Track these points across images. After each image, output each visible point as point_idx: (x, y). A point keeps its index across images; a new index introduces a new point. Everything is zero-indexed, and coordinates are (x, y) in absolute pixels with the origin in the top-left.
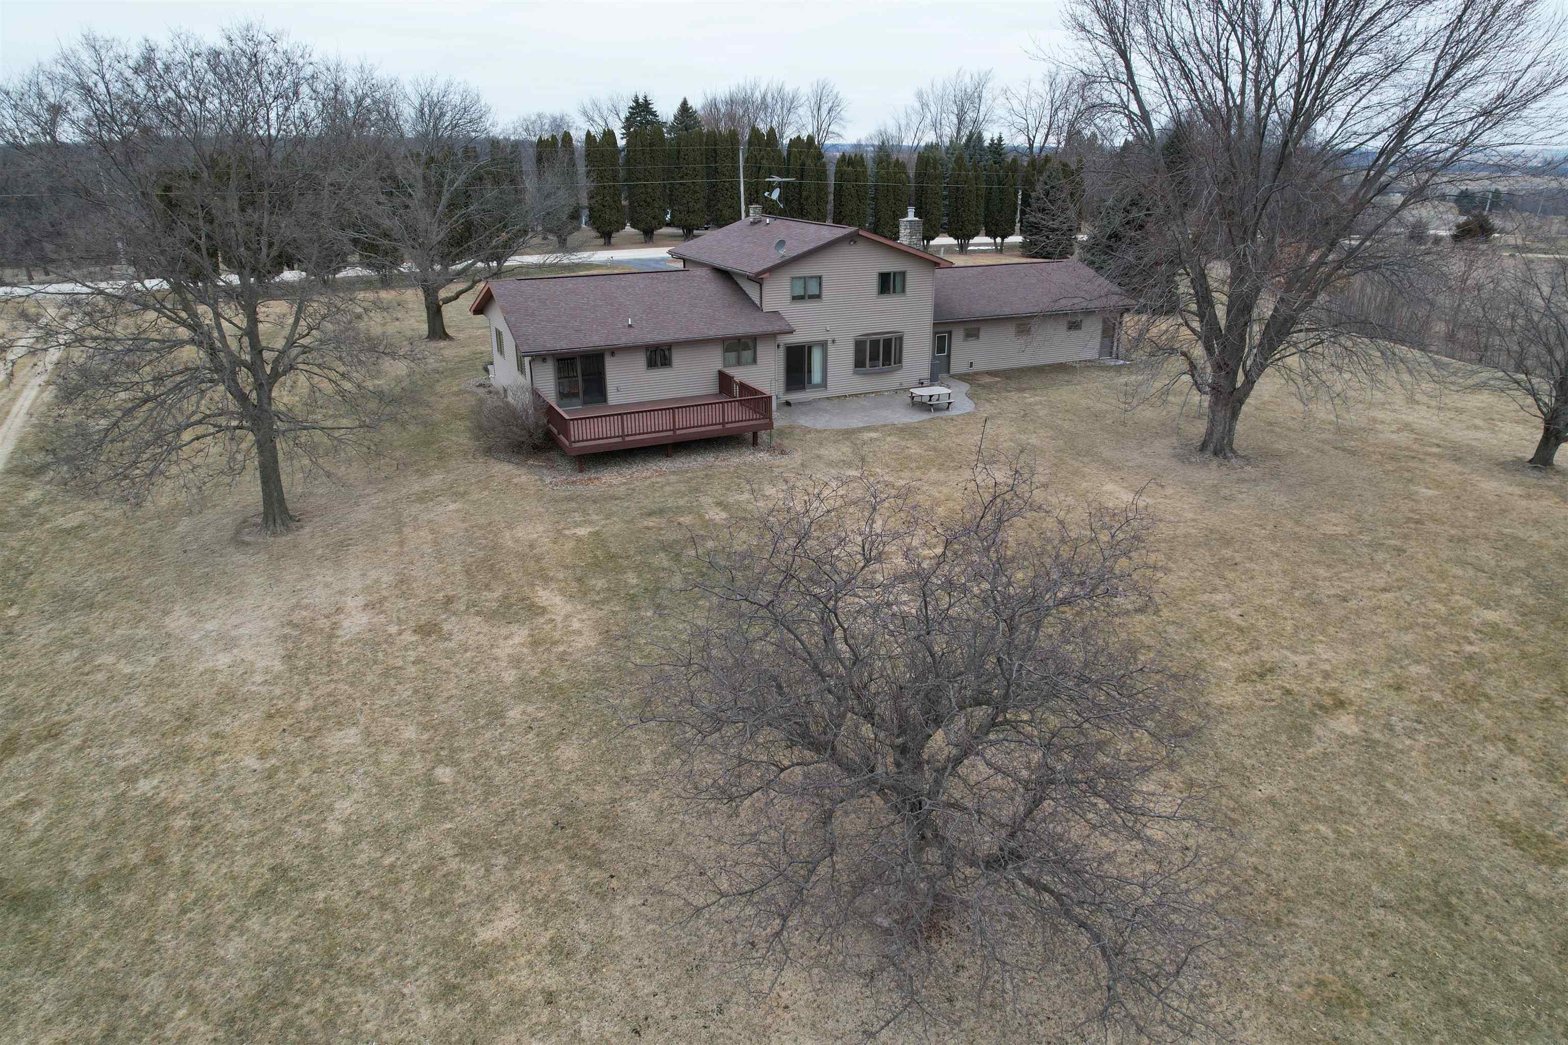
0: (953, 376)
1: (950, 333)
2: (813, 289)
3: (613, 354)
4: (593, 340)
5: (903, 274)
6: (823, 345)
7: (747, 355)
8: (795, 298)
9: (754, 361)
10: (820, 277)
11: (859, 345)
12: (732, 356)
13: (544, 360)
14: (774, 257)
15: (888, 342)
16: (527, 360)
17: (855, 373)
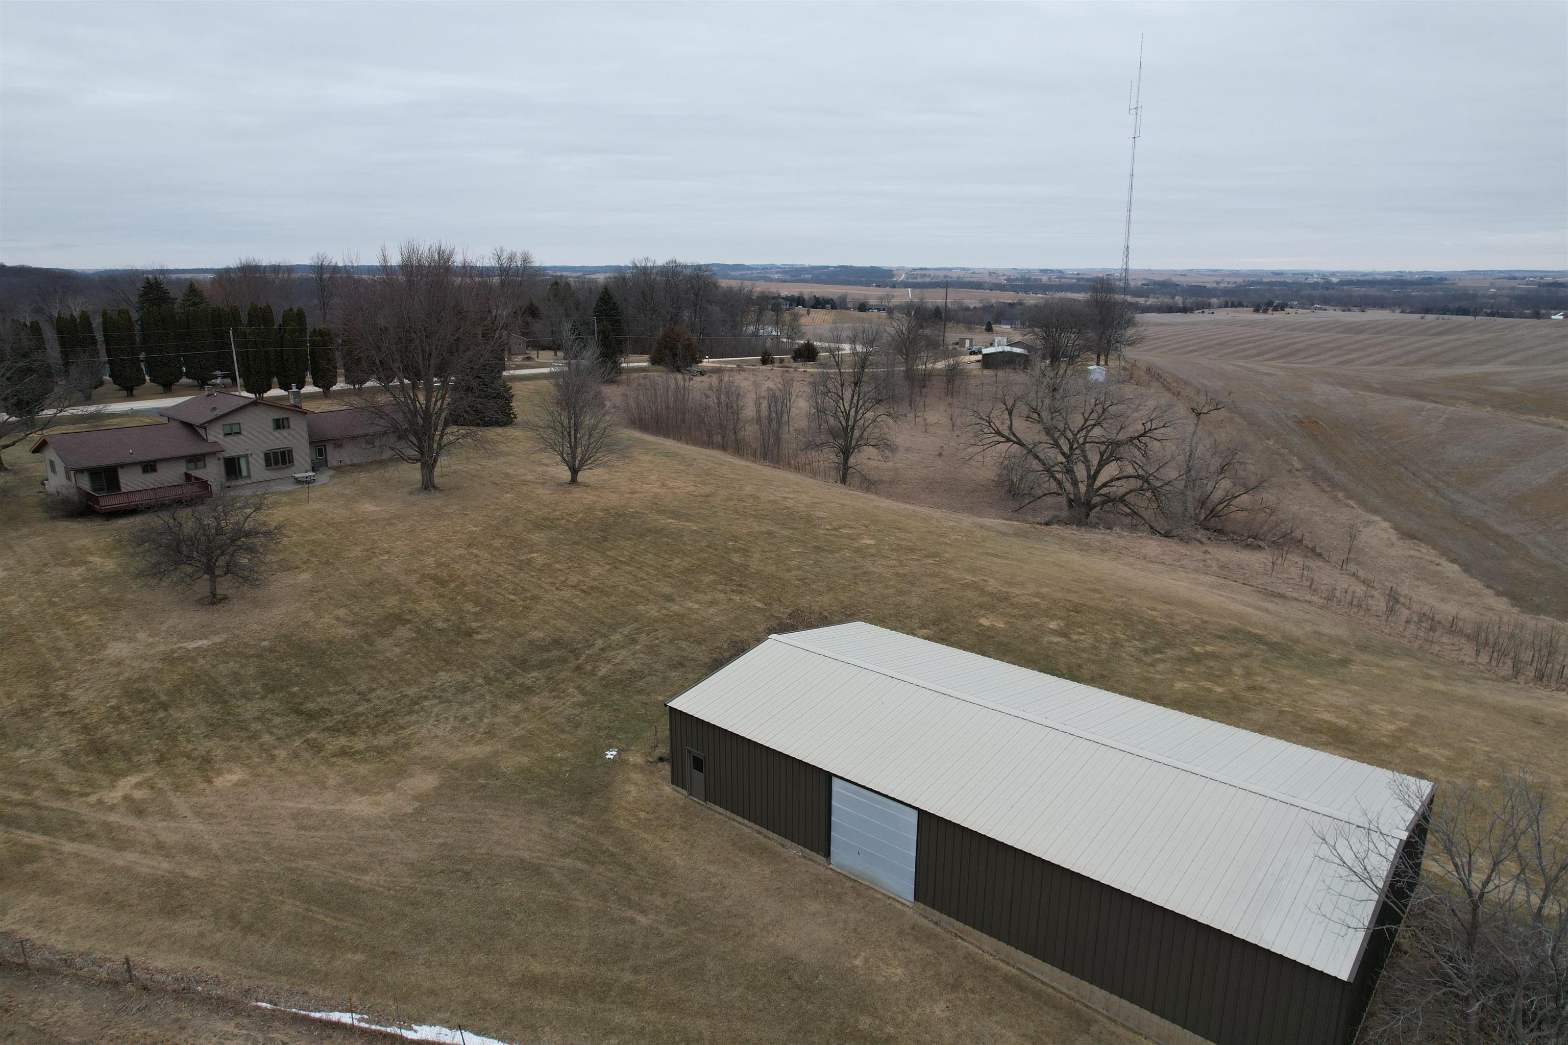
0: (330, 468)
1: (325, 446)
2: (236, 430)
3: (122, 467)
4: (111, 460)
5: (288, 419)
6: (246, 456)
7: (200, 464)
8: (225, 435)
9: (205, 467)
10: (239, 424)
11: (267, 456)
12: (192, 465)
13: (83, 472)
14: (212, 416)
15: (283, 453)
16: (72, 473)
17: (266, 469)
